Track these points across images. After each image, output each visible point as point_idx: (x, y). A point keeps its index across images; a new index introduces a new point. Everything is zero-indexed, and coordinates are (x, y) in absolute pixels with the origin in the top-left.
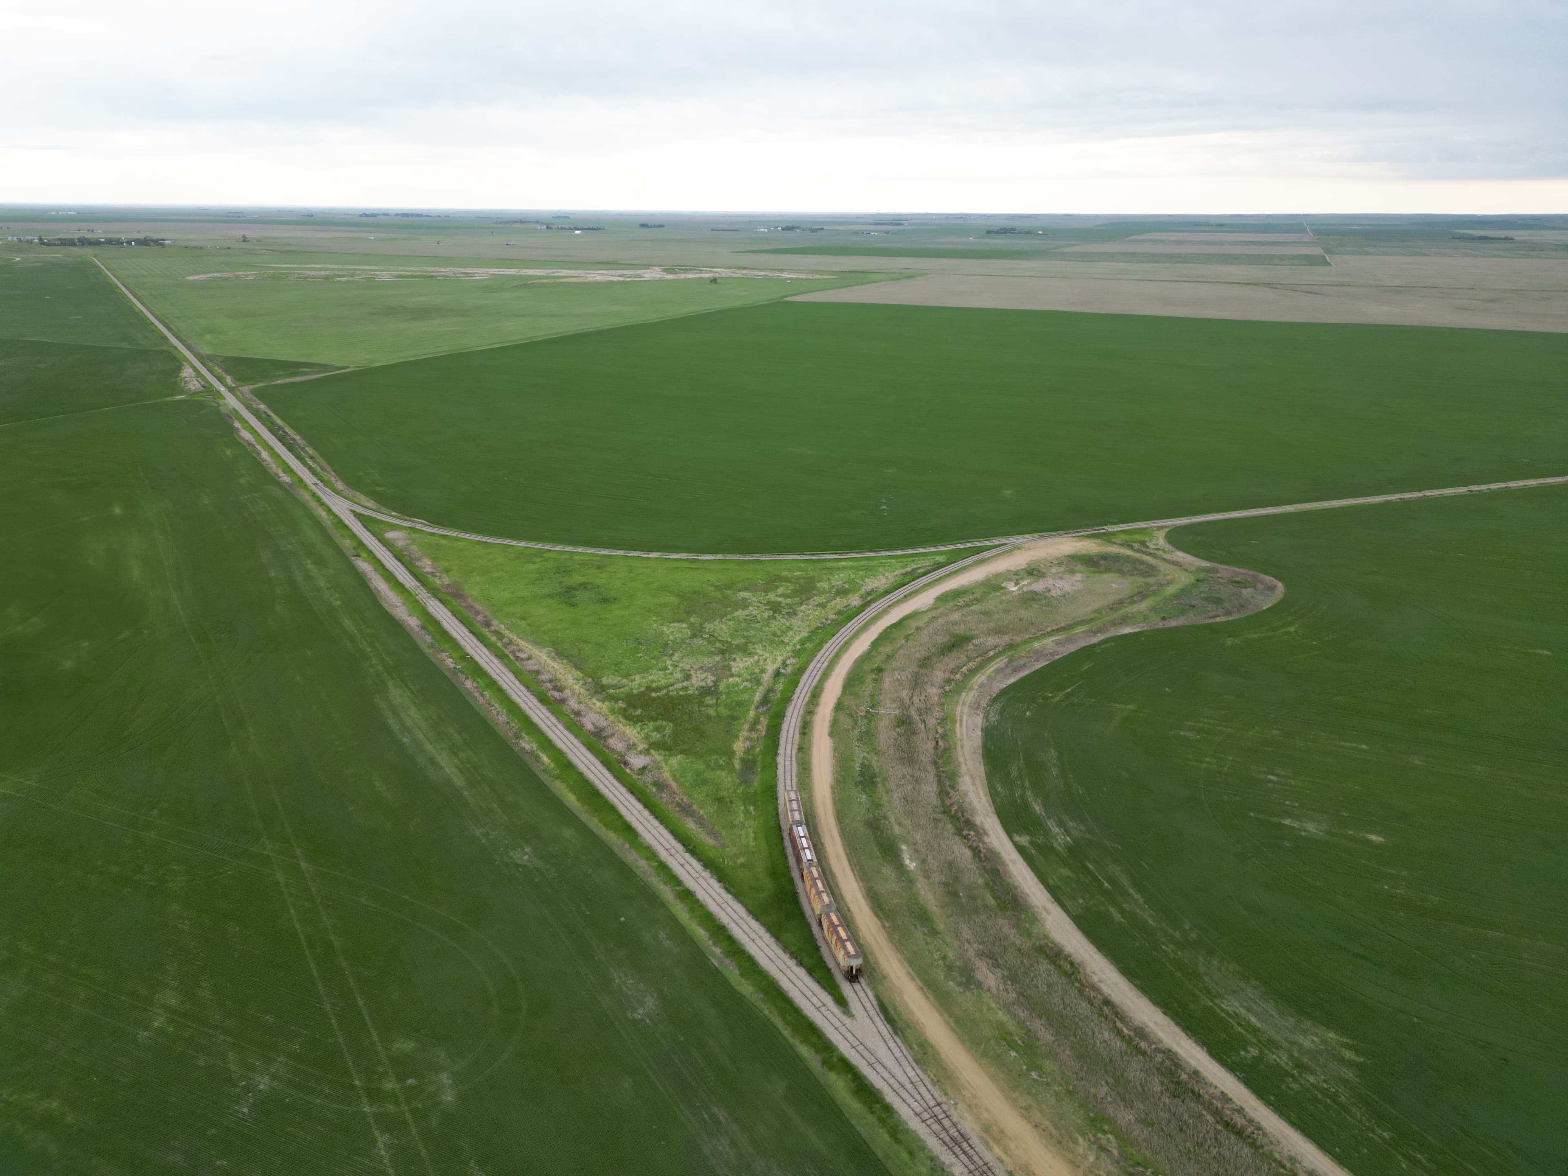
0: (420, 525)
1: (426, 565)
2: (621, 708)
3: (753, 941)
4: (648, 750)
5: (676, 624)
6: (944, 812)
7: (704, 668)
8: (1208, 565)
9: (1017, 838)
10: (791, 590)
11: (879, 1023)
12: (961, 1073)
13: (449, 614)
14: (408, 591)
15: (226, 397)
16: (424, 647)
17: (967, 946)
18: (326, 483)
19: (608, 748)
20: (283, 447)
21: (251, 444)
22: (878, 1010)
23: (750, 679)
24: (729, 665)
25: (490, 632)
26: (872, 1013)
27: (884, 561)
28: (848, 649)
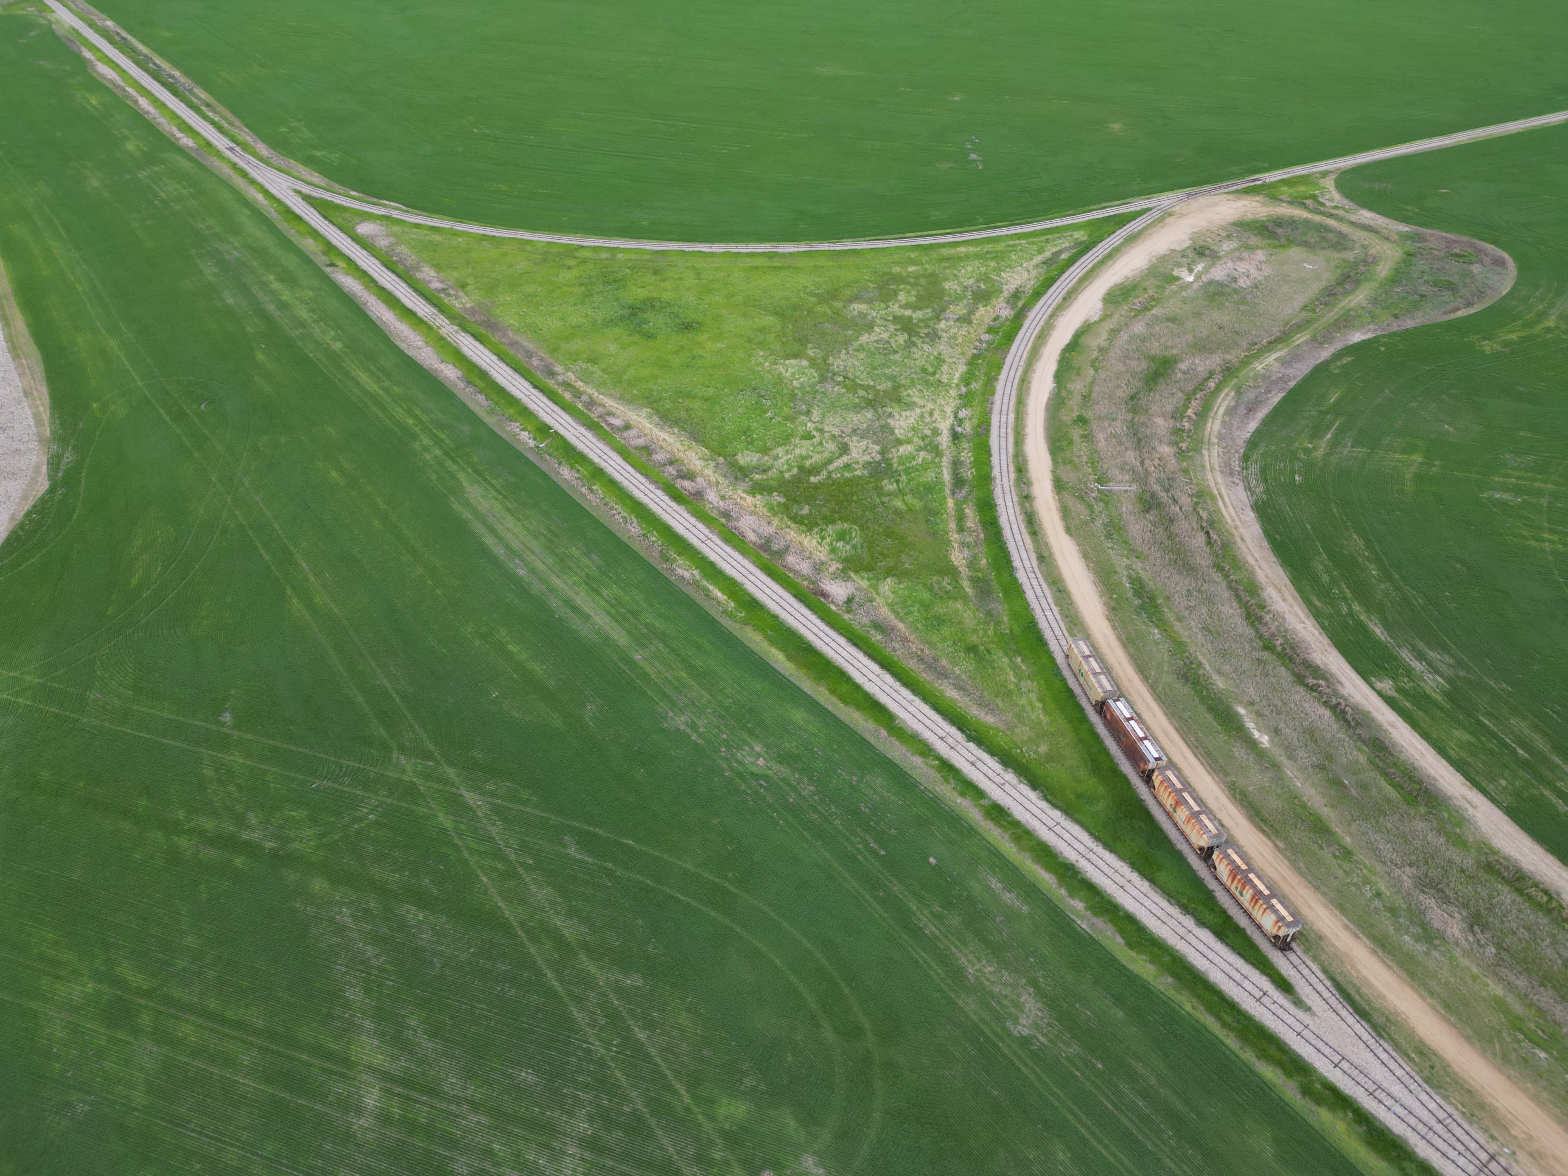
0: (397, 212)
1: (427, 273)
2: (779, 504)
3: (1122, 887)
4: (843, 570)
5: (793, 361)
6: (1266, 648)
7: (859, 432)
8: (1406, 229)
9: (1379, 685)
10: (916, 297)
11: (1351, 1020)
12: (1493, 1097)
13: (494, 358)
14: (426, 323)
15: (54, 8)
16: (481, 413)
17: (1397, 872)
18: (245, 147)
19: (790, 570)
20: (163, 89)
21: (119, 86)
22: (1337, 996)
23: (925, 447)
24: (888, 424)
25: (559, 384)
26: (1333, 1001)
27: (1011, 243)
28: (1028, 389)
